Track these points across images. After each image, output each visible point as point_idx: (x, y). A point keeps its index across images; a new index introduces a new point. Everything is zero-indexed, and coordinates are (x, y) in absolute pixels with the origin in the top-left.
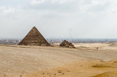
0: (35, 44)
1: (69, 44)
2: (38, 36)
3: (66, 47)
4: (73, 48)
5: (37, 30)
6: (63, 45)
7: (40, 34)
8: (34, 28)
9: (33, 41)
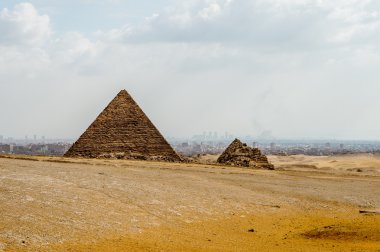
0: (122, 154)
1: (251, 153)
2: (135, 123)
3: (237, 165)
4: (265, 167)
5: (134, 103)
6: (230, 158)
7: (143, 116)
8: (123, 94)
9: (116, 143)
